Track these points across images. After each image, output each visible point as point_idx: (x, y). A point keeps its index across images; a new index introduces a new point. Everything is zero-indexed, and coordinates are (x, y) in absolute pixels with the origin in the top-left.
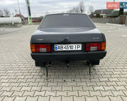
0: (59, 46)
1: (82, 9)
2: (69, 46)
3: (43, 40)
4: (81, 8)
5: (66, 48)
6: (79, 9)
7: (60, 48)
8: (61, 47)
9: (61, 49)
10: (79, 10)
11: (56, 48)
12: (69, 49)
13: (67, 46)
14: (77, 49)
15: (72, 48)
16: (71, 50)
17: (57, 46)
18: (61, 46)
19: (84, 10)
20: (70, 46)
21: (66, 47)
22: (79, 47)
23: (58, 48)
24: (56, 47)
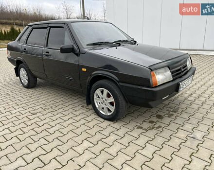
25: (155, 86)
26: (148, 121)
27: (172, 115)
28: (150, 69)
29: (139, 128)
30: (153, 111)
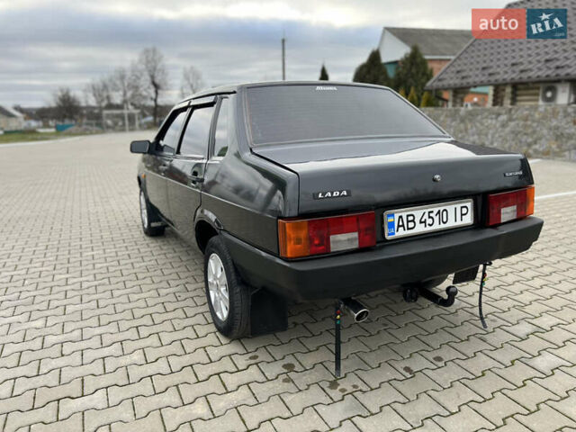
0: (401, 217)
1: (157, 81)
2: (436, 210)
3: (345, 193)
4: (152, 77)
5: (425, 222)
6: (143, 79)
7: (403, 226)
8: (408, 222)
9: (408, 229)
10: (145, 82)
11: (391, 225)
12: (437, 226)
13: (427, 211)
14: (459, 223)
15: (445, 220)
16: (443, 226)
17: (393, 215)
18: (408, 216)
19: (166, 84)
20: (439, 212)
21: (426, 216)
22: (464, 211)
23: (399, 226)
24: (390, 220)
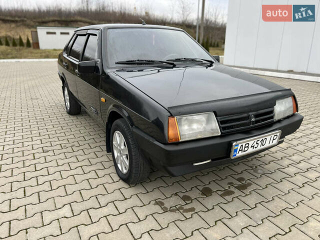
25: (174, 141)
26: (181, 195)
27: (232, 193)
28: (169, 112)
29: (157, 203)
30: (203, 181)
